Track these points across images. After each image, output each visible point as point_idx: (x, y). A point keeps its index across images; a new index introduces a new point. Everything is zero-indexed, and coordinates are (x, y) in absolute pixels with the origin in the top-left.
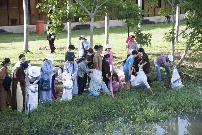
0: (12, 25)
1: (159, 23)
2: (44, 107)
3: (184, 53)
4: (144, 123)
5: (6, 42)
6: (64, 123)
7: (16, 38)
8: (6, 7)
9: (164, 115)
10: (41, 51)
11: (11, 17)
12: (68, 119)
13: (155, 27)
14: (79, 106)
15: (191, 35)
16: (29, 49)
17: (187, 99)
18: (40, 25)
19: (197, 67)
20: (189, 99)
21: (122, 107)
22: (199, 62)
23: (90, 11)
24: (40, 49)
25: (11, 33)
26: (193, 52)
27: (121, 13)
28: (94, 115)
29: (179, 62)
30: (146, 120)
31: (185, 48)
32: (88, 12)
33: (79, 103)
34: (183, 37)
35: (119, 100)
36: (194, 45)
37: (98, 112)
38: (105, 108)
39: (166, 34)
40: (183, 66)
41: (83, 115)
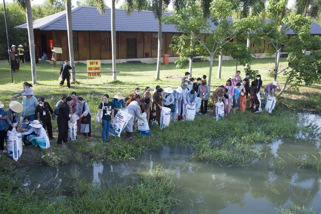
0: (145, 57)
1: (258, 59)
2: (173, 126)
3: (284, 87)
4: (252, 143)
5: (142, 71)
6: (189, 139)
7: (148, 68)
8: (142, 45)
9: (268, 138)
10: (168, 79)
11: (146, 51)
12: (192, 136)
13: (257, 63)
14: (199, 125)
15: (290, 73)
16: (160, 78)
17: (287, 126)
18: (166, 58)
19: (293, 98)
20: (288, 126)
21: (234, 130)
22: (295, 94)
23: (211, 51)
24: (167, 78)
25: (145, 64)
26: (291, 86)
27: (236, 53)
28: (212, 135)
29: (279, 93)
30: (254, 142)
31: (285, 82)
32: (209, 52)
33: (199, 124)
34: (284, 75)
35: (231, 123)
36: (292, 81)
37: (215, 132)
38: (220, 129)
39: (270, 71)
40: (282, 97)
41: (204, 134)
